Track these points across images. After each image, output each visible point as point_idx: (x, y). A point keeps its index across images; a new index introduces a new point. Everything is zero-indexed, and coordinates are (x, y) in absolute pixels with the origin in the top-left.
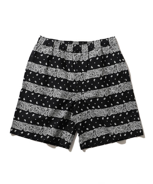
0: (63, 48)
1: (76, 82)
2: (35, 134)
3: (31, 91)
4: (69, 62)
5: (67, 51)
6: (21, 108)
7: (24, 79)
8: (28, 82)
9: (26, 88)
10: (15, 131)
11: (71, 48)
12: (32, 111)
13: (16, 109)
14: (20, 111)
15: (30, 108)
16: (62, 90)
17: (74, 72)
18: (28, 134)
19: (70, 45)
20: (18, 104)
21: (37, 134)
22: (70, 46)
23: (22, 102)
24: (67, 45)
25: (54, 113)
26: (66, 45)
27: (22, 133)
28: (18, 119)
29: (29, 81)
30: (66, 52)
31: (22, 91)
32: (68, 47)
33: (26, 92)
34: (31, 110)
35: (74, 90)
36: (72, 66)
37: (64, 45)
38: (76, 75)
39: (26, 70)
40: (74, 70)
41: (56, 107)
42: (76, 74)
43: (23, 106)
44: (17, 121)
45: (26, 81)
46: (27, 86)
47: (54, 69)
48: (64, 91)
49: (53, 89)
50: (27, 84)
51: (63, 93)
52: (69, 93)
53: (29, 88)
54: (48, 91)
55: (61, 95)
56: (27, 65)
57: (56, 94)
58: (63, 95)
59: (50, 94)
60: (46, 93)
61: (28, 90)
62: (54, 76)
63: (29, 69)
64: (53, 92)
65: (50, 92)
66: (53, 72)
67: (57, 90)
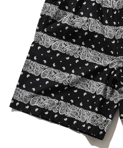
1: (116, 41)
2: (47, 110)
3: (46, 47)
4: (108, 10)
6: (29, 71)
7: (38, 28)
8: (43, 34)
9: (40, 41)
10: (17, 104)
12: (46, 77)
13: (23, 71)
14: (28, 76)
15: (43, 71)
16: (95, 51)
17: (114, 26)
18: (37, 110)
20: (25, 64)
21: (49, 111)
23: (32, 62)
25: (79, 82)
27: (27, 107)
28: (24, 86)
29: (45, 33)
31: (33, 45)
33: (39, 48)
34: (45, 75)
35: (112, 52)
36: (111, 17)
38: (117, 30)
39: (41, 15)
40: (115, 23)
41: (83, 74)
42: (117, 28)
43: (32, 68)
44: (21, 90)
45: (40, 32)
46: (41, 38)
47: (85, 19)
48: (98, 53)
49: (80, 47)
50: (42, 36)
51: (96, 55)
52: (106, 56)
53: (44, 43)
54: (72, 49)
55: (93, 58)
56: (43, 8)
57: (85, 55)
58: (95, 58)
59: (76, 53)
60: (68, 52)
61: (43, 44)
62: (83, 29)
63: (46, 14)
64: (81, 51)
65: (75, 50)
66: (83, 22)
67: (87, 49)
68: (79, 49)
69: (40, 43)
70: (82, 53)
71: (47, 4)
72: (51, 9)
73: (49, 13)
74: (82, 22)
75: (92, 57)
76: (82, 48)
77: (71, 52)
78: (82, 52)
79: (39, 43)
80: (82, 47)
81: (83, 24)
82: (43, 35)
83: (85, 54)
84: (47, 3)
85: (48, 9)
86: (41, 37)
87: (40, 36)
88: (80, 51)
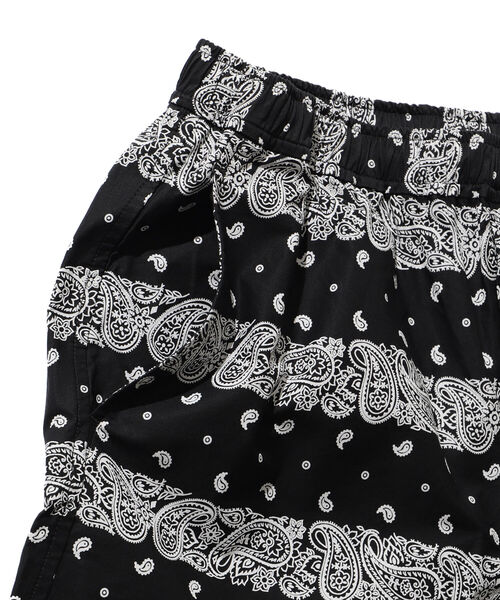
0: (371, 164)
3: (126, 536)
5: (407, 194)
8: (92, 454)
9: (84, 504)
11: (440, 159)
19: (431, 137)
22: (433, 144)
24: (406, 138)
26: (395, 135)
30: (397, 199)
32: (415, 151)
33: (82, 546)
37: (373, 137)
45: (78, 443)
46: (87, 485)
47: (331, 348)
48: (422, 552)
49: (307, 525)
50: (89, 470)
51: (413, 565)
52: (468, 561)
53: (109, 512)
54: (261, 548)
55: (397, 583)
56: (57, 298)
57: (348, 571)
58: (412, 582)
59: (290, 571)
60: (242, 570)
61: (103, 522)
62: (326, 410)
63: (79, 336)
64: (317, 553)
65: (281, 553)
66: (321, 367)
67: (352, 535)
68: (305, 543)
69: (86, 513)
70: (325, 565)
71: (81, 275)
72: (106, 303)
73: (98, 327)
74: (316, 368)
75: (391, 580)
76: (320, 535)
77: (259, 569)
78: (326, 560)
79: (79, 513)
80: (321, 525)
81: (326, 380)
82: (94, 464)
83: (345, 567)
84: (78, 269)
85: (91, 302)
86: (87, 473)
87: (83, 469)
88: (309, 552)
